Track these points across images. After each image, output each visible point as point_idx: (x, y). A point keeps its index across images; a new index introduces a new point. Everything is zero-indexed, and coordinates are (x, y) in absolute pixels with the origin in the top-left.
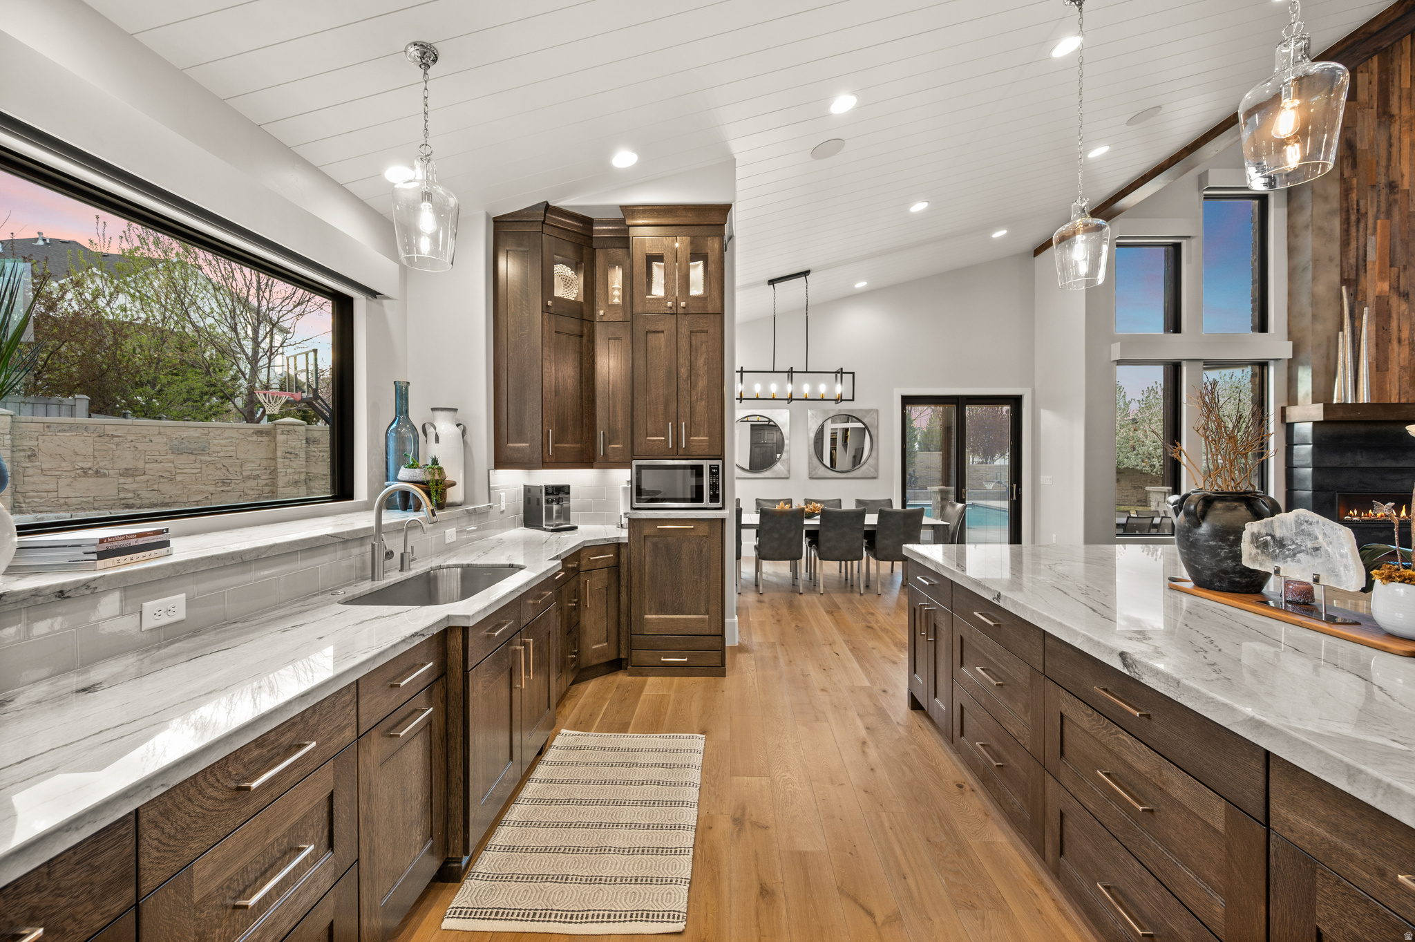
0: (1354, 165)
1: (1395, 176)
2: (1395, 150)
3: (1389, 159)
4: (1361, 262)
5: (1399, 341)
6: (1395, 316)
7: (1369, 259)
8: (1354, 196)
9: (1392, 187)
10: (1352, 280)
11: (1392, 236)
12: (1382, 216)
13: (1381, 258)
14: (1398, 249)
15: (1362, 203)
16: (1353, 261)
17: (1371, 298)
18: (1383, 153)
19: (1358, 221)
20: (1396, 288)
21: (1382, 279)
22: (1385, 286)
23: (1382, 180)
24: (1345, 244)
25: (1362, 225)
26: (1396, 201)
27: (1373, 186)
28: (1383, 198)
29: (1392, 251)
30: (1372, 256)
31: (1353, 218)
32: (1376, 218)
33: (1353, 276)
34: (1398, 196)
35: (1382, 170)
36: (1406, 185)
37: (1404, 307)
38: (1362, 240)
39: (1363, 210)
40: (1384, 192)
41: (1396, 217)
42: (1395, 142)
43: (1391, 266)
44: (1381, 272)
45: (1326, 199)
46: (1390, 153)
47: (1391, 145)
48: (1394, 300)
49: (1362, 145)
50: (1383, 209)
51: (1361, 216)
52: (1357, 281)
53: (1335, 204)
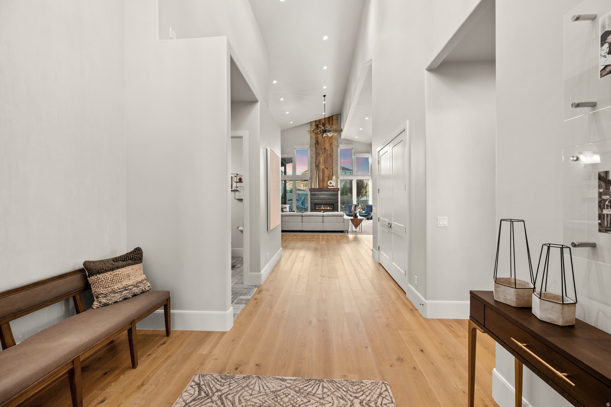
0: (318, 145)
1: (325, 147)
2: (325, 142)
3: (324, 144)
4: (319, 162)
5: (326, 177)
6: (325, 172)
7: (321, 162)
8: (318, 150)
9: (325, 149)
10: (317, 166)
11: (325, 158)
12: (323, 154)
13: (323, 162)
14: (326, 160)
15: (319, 152)
16: (318, 162)
17: (321, 169)
18: (323, 143)
19: (319, 155)
20: (325, 167)
21: (323, 165)
22: (324, 167)
23: (323, 148)
24: (316, 159)
25: (319, 156)
26: (325, 151)
27: (321, 149)
28: (323, 151)
29: (325, 160)
30: (321, 161)
31: (318, 154)
32: (322, 154)
33: (318, 165)
34: (326, 150)
35: (323, 146)
36: (327, 149)
37: (327, 170)
38: (319, 158)
39: (320, 153)
40: (323, 150)
41: (325, 154)
42: (325, 141)
43: (325, 163)
44: (323, 164)
45: (313, 151)
46: (324, 143)
47: (324, 141)
48: (325, 169)
49: (319, 141)
50: (323, 152)
51: (319, 154)
52: (319, 166)
53: (314, 152)
